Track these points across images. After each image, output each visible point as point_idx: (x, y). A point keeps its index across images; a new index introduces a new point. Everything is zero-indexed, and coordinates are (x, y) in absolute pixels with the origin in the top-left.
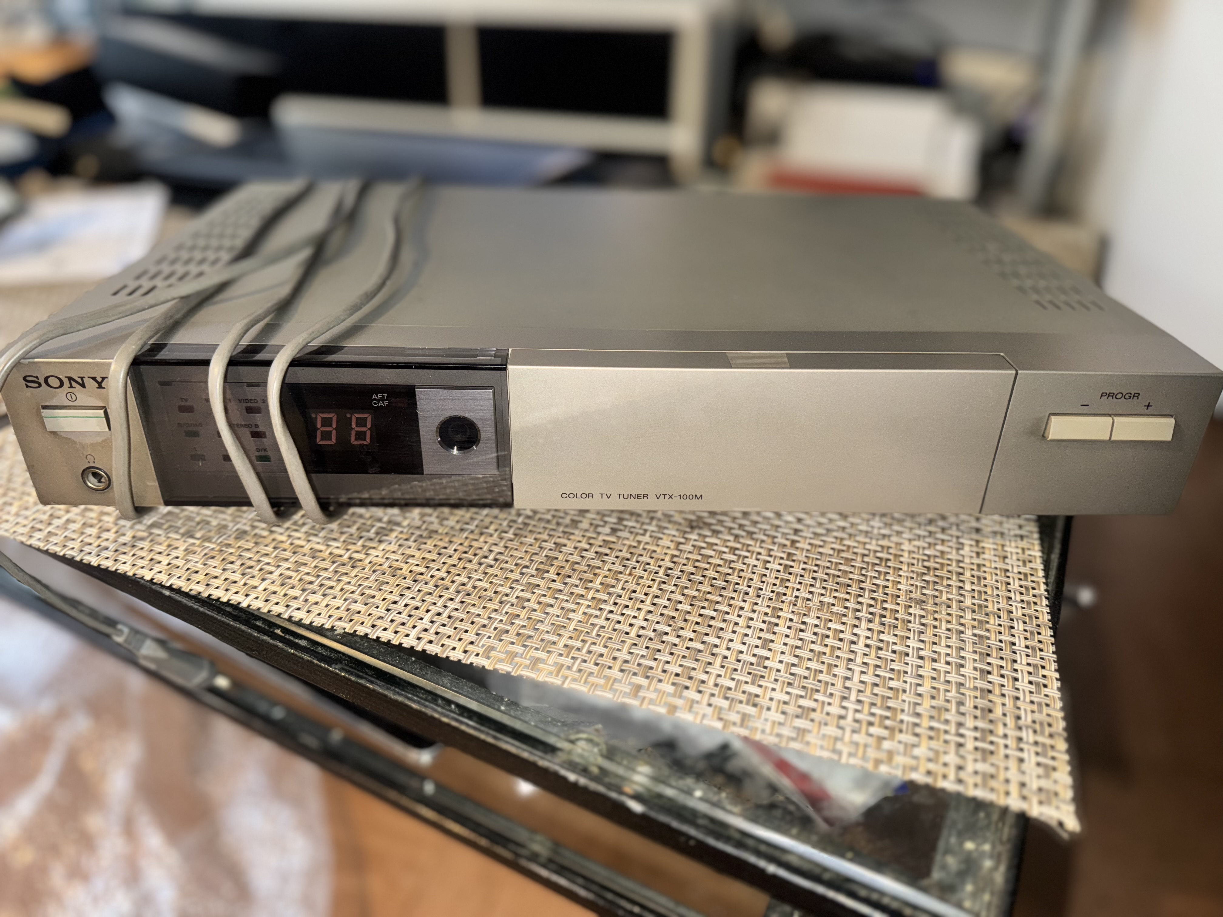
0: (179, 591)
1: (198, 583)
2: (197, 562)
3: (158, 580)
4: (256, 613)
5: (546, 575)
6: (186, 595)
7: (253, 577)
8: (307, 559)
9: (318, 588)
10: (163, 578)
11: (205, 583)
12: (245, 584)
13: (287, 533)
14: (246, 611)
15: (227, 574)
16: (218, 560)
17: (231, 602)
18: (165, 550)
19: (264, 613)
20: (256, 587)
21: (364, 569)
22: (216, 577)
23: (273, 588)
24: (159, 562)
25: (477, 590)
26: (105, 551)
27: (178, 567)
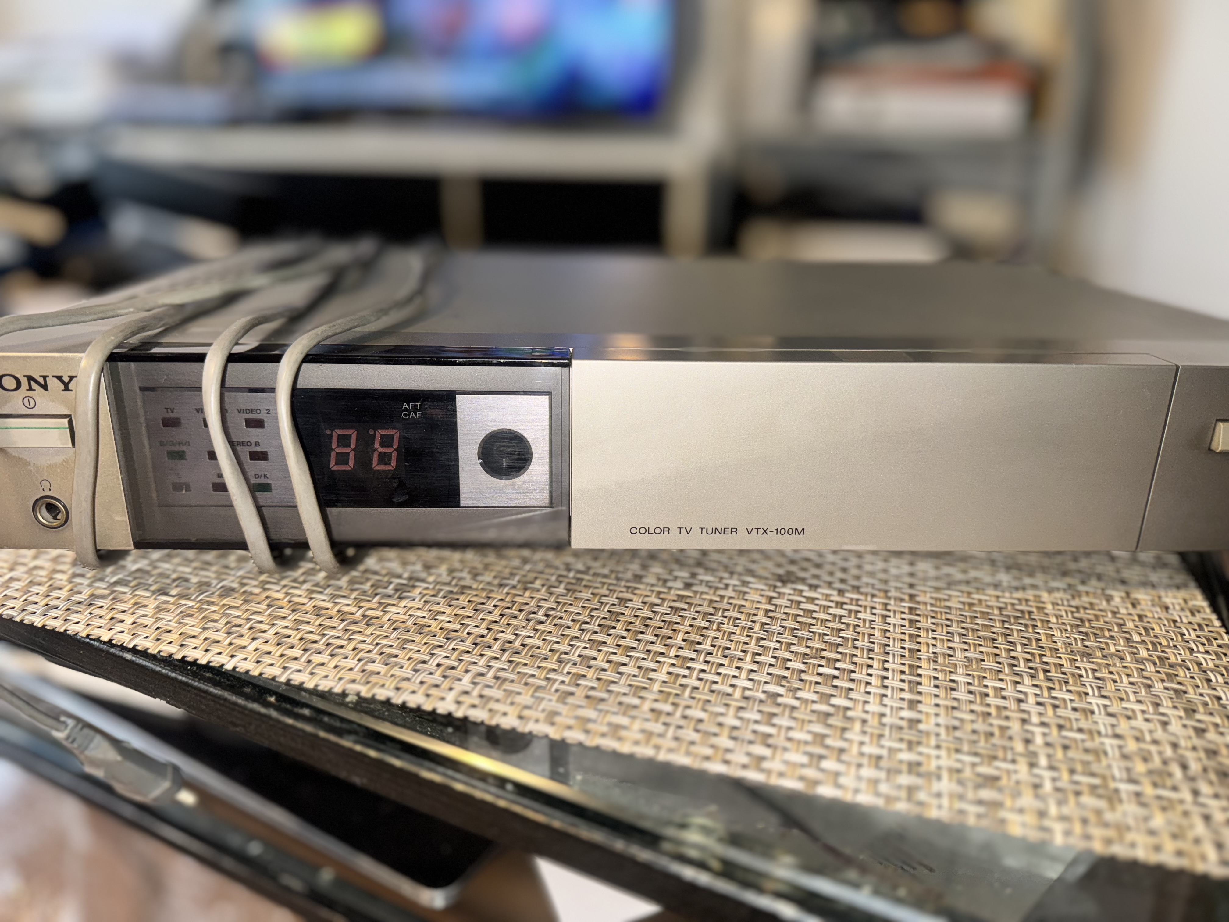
0: (144, 654)
1: (170, 643)
2: (170, 621)
3: (119, 641)
4: (243, 677)
5: (612, 631)
6: (154, 658)
7: (242, 636)
8: (310, 617)
9: (324, 647)
10: (126, 639)
11: (179, 643)
12: (230, 644)
13: (284, 590)
14: (231, 676)
15: (207, 634)
16: (196, 618)
17: (211, 664)
18: (130, 608)
19: (254, 677)
20: (244, 647)
21: (382, 627)
22: (194, 637)
23: (267, 648)
24: (122, 621)
25: (527, 648)
26: (55, 611)
27: (145, 627)
